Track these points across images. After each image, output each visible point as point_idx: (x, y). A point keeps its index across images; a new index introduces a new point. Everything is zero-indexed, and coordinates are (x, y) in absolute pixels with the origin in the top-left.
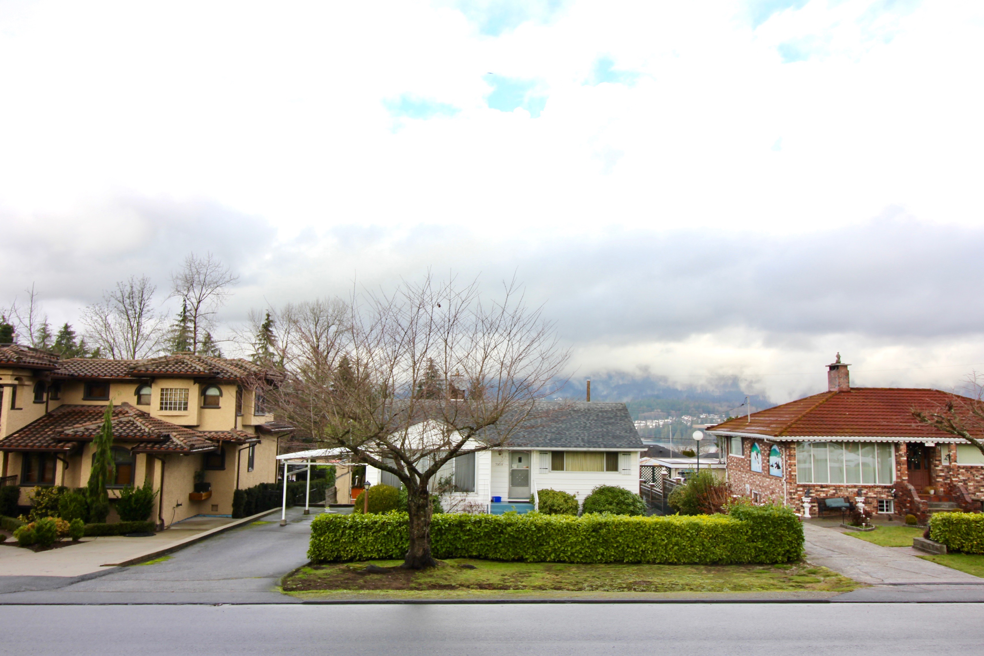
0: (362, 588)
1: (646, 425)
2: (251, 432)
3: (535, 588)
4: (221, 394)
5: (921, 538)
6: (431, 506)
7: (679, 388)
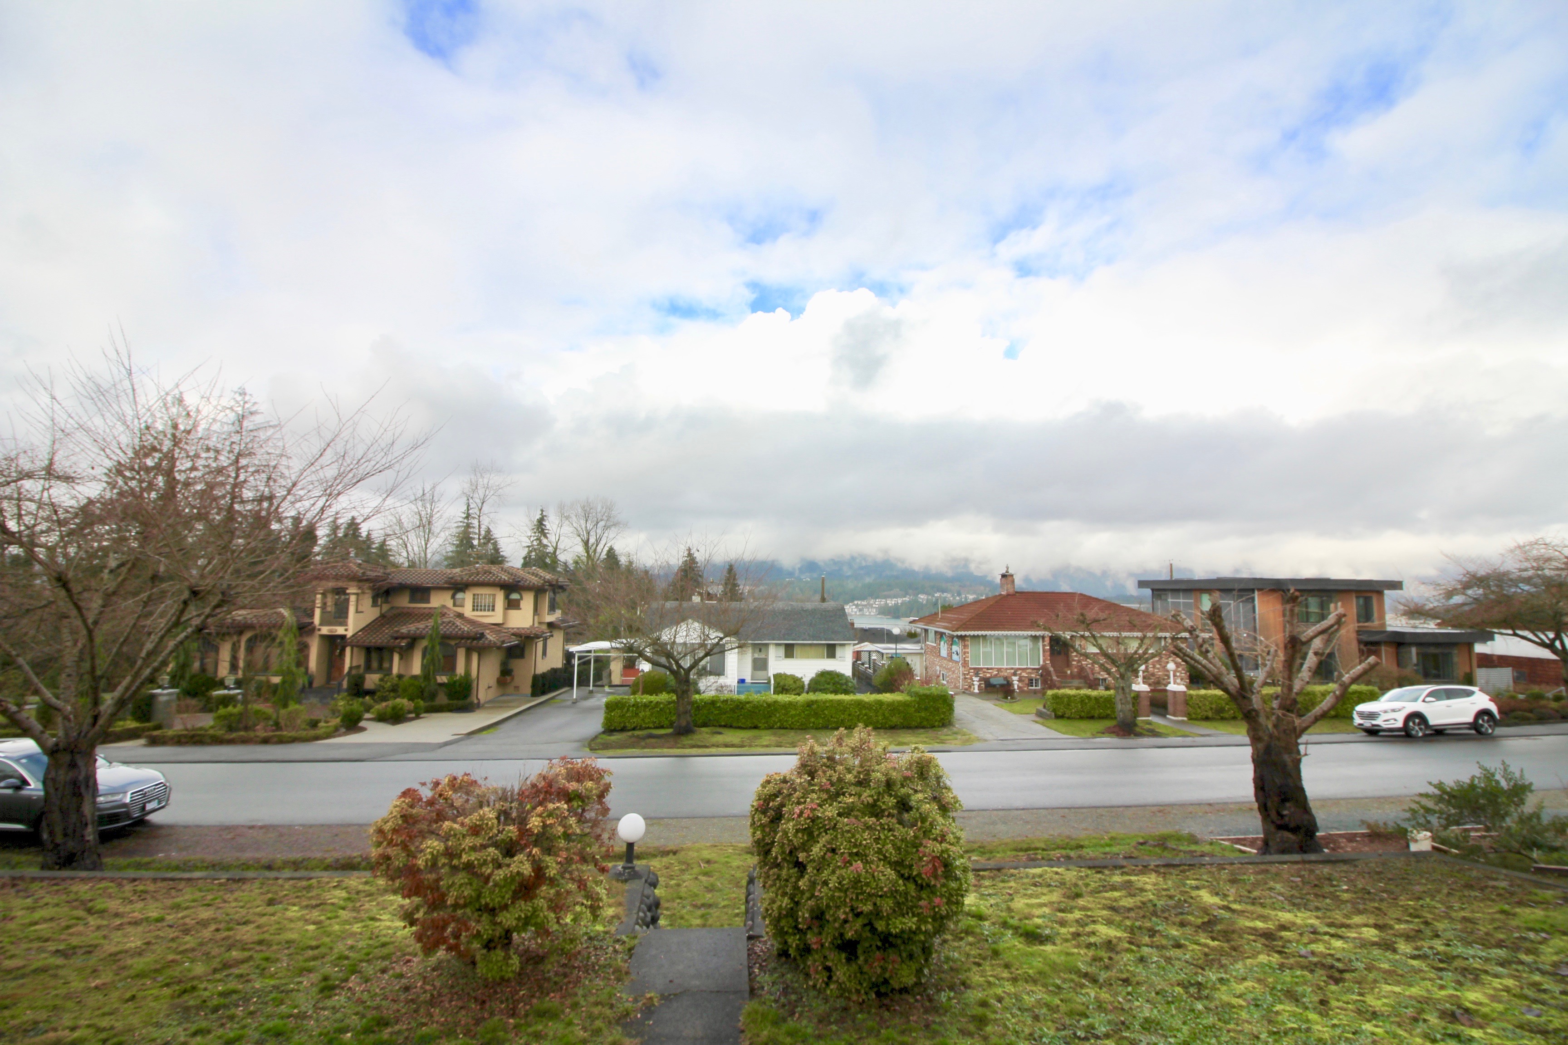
0: (644, 748)
1: (886, 604)
2: (544, 627)
3: (763, 746)
4: (522, 598)
5: (1040, 707)
6: (692, 688)
7: (916, 568)
